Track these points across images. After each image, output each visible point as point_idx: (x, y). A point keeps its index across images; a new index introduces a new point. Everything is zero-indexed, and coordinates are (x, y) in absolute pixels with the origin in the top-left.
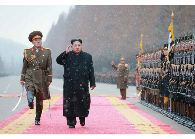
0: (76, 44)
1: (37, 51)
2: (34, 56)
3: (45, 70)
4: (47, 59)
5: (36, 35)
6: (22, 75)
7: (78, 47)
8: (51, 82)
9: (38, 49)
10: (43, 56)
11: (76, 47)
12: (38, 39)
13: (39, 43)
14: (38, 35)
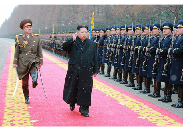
0: (83, 30)
1: (28, 37)
2: (26, 42)
3: (36, 54)
4: (37, 44)
5: (27, 23)
6: (15, 59)
7: (84, 33)
8: (42, 64)
9: (28, 36)
10: (34, 41)
11: (82, 34)
12: (29, 26)
13: (30, 29)
14: (29, 23)
